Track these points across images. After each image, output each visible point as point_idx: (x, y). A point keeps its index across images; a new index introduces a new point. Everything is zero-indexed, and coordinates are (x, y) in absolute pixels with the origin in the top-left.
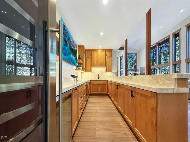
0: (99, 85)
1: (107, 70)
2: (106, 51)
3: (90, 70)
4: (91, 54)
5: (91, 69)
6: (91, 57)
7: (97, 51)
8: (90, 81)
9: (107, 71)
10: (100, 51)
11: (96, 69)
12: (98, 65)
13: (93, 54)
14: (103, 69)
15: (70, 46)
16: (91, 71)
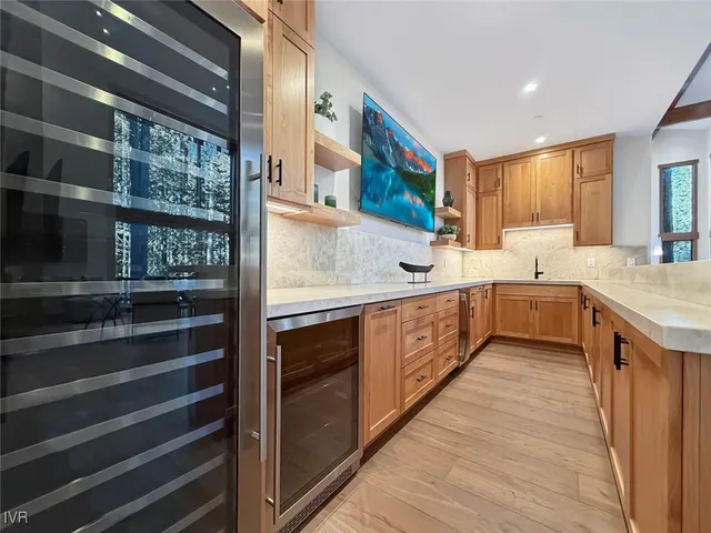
0: (533, 304)
1: (583, 236)
2: (577, 152)
3: (495, 241)
4: (500, 176)
5: (499, 239)
6: (500, 188)
7: (528, 159)
8: (494, 284)
9: (578, 241)
10: (545, 156)
11: (524, 234)
12: (534, 220)
13: (510, 175)
14: (560, 234)
15: (398, 169)
16: (498, 245)
